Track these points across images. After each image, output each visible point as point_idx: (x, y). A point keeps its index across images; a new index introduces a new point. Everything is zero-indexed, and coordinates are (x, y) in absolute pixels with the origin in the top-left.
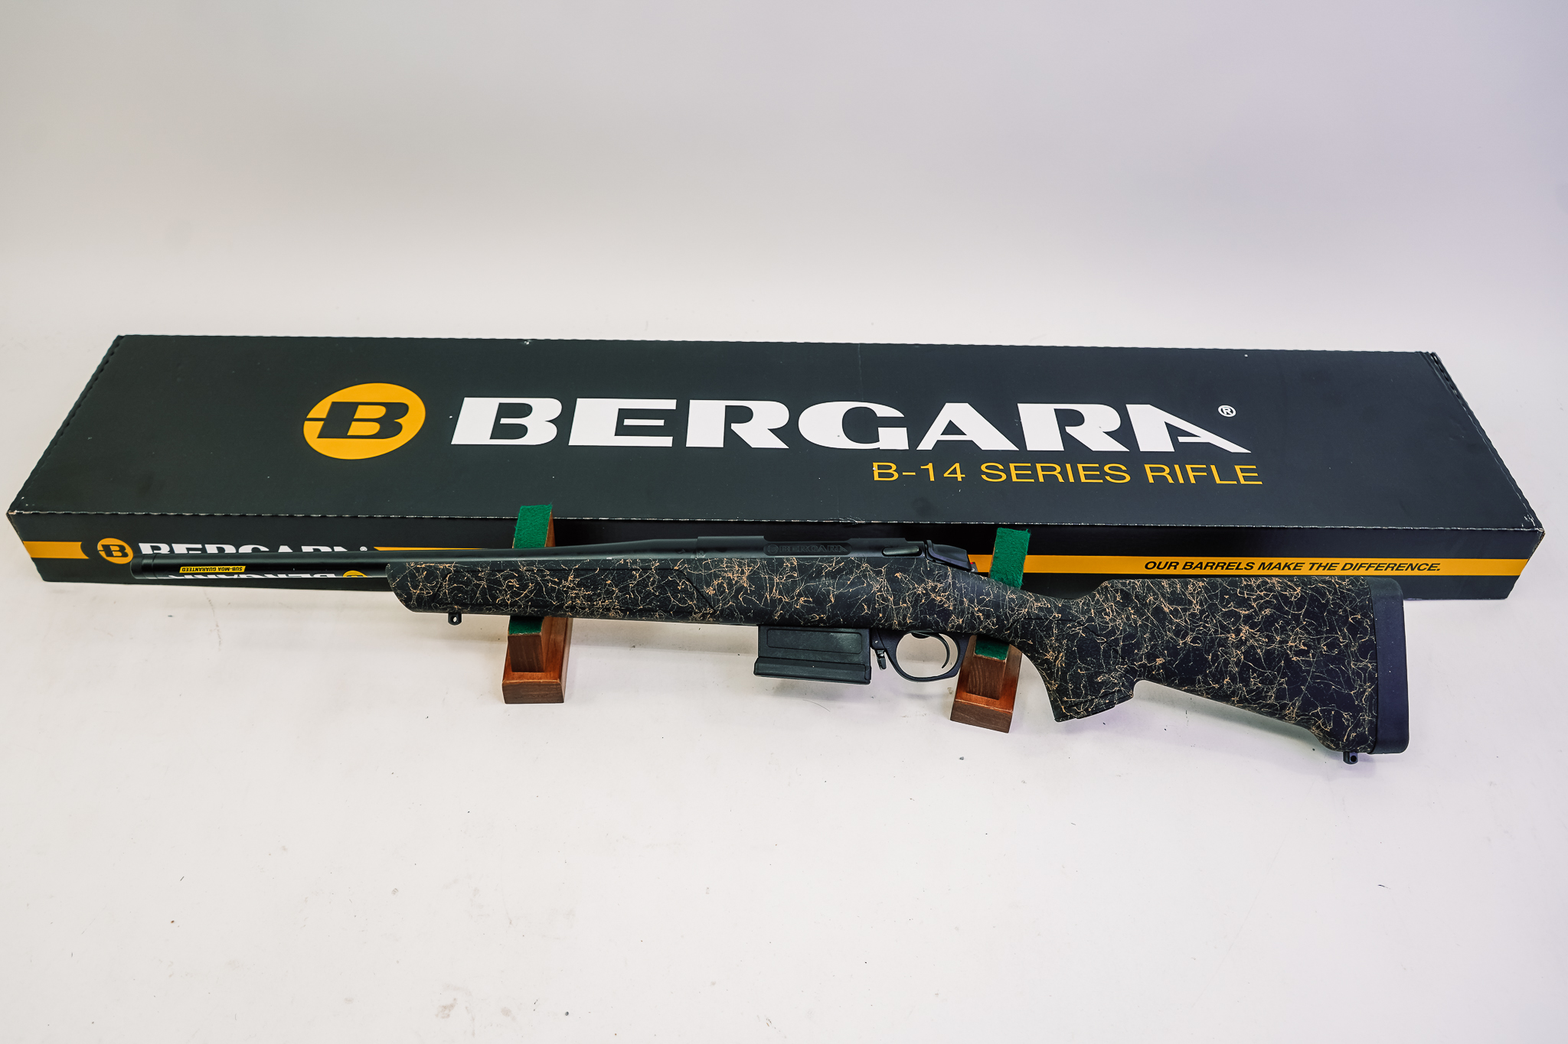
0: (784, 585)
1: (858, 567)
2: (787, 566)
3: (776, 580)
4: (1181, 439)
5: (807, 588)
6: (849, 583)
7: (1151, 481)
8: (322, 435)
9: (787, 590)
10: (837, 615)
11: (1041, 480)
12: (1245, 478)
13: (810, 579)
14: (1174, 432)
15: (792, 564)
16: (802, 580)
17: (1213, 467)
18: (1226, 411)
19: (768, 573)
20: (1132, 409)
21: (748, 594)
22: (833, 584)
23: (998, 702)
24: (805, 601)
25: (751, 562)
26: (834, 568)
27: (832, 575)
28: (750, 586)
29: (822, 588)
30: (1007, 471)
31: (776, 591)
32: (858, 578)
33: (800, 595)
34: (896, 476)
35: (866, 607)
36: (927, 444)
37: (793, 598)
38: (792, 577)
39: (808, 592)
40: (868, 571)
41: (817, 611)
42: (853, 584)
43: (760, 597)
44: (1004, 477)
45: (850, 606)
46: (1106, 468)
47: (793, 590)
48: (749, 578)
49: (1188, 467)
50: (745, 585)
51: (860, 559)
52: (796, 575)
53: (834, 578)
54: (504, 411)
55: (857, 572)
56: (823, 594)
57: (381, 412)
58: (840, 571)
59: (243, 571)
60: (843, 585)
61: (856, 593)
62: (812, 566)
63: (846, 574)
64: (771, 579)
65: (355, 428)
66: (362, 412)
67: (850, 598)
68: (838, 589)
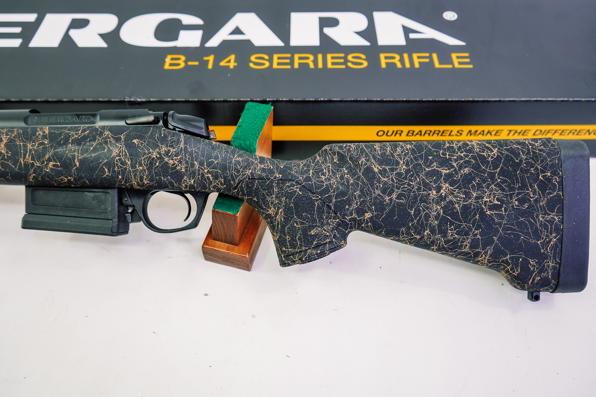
0: (36, 151)
1: (101, 134)
2: (39, 134)
3: (29, 146)
4: (412, 36)
5: (55, 154)
6: (92, 148)
7: (384, 66)
9: (38, 156)
10: (81, 178)
11: (296, 66)
12: (460, 63)
13: (59, 146)
14: (407, 31)
15: (44, 132)
16: (51, 147)
17: (435, 56)
18: (450, 16)
19: (23, 141)
20: (378, 16)
21: (5, 160)
22: (78, 150)
23: (237, 248)
24: (54, 165)
25: (9, 131)
26: (79, 136)
27: (78, 142)
28: (7, 153)
29: (68, 153)
30: (271, 60)
31: (29, 156)
32: (101, 144)
33: (49, 160)
34: (183, 65)
35: (106, 170)
36: (214, 42)
37: (43, 162)
38: (43, 144)
39: (56, 157)
40: (109, 138)
41: (64, 174)
42: (95, 150)
43: (16, 162)
44: (267, 64)
45: (93, 169)
46: (350, 57)
47: (44, 156)
48: (6, 145)
49: (415, 56)
50: (3, 152)
51: (104, 128)
52: (46, 142)
53: (79, 144)
55: (99, 139)
56: (69, 159)
58: (84, 138)
60: (87, 151)
61: (98, 158)
62: (60, 134)
63: (90, 141)
64: (25, 146)
67: (92, 162)
68: (82, 154)
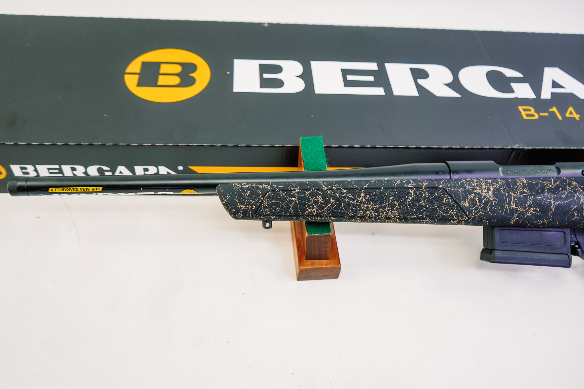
0: (519, 198)
1: (570, 184)
2: (520, 184)
3: (513, 195)
5: (535, 201)
6: (564, 196)
8: (139, 84)
9: (521, 203)
10: (556, 220)
13: (537, 194)
15: (523, 183)
16: (531, 195)
19: (507, 190)
21: (493, 206)
22: (554, 197)
24: (534, 211)
25: (494, 182)
26: (553, 186)
27: (553, 191)
28: (494, 200)
29: (545, 200)
31: (513, 203)
32: (571, 193)
33: (530, 206)
34: (537, 116)
35: (576, 214)
37: (525, 208)
38: (524, 192)
39: (536, 204)
40: (577, 188)
41: (542, 218)
42: (567, 198)
43: (502, 208)
45: (565, 214)
47: (526, 202)
48: (493, 193)
50: (491, 199)
51: (570, 178)
52: (527, 191)
53: (554, 193)
54: (263, 69)
55: (569, 189)
56: (547, 205)
57: (178, 69)
58: (557, 188)
59: (100, 190)
60: (560, 198)
61: (570, 204)
62: (537, 184)
63: (562, 190)
64: (509, 194)
65: (162, 80)
66: (164, 69)
67: (565, 207)
68: (557, 201)
